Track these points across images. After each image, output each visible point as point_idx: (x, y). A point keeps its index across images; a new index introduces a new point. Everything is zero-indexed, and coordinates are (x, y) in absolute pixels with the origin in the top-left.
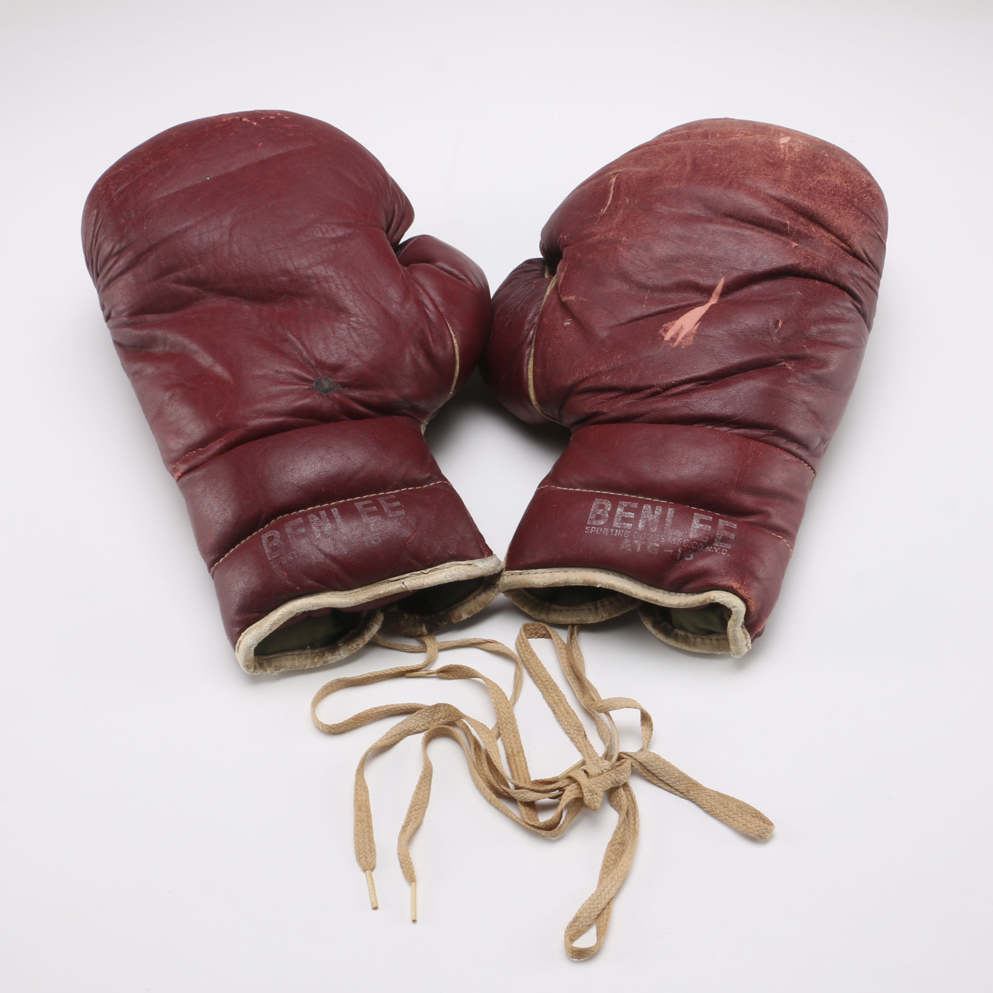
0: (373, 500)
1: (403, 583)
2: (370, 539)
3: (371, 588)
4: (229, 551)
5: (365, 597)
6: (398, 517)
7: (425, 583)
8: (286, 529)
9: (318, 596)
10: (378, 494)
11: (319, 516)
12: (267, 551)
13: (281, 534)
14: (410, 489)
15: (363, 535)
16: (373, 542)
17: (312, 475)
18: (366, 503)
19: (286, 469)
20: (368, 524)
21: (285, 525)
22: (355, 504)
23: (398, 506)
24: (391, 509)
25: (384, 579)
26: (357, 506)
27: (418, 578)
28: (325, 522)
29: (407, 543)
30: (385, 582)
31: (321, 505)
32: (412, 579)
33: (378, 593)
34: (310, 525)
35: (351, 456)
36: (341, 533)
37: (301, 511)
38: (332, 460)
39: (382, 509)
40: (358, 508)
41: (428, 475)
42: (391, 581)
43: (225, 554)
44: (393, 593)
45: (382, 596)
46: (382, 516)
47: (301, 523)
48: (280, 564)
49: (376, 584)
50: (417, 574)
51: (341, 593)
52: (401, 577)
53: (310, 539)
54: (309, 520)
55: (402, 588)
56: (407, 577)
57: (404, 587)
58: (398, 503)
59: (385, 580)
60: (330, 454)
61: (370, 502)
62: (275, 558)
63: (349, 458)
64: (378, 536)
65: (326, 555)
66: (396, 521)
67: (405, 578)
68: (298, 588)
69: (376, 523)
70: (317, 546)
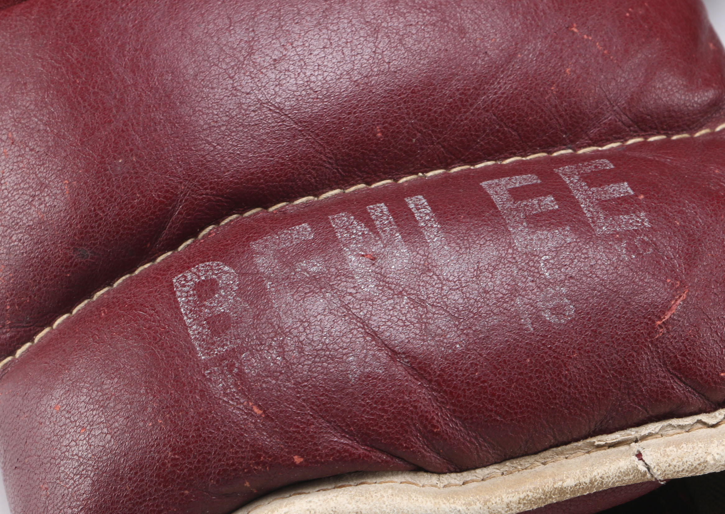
0: (540, 174)
1: (639, 456)
2: (540, 304)
3: (532, 466)
4: (50, 323)
5: (516, 499)
6: (631, 235)
7: (709, 458)
8: (259, 260)
9: (360, 487)
10: (550, 153)
11: (369, 222)
12: (194, 331)
13: (242, 275)
14: (652, 139)
15: (514, 291)
16: (547, 316)
17: (345, 82)
18: (518, 181)
19: (258, 59)
20: (531, 256)
21: (255, 246)
22: (484, 184)
23: (625, 199)
24: (604, 208)
25: (577, 440)
26: (491, 192)
27: (687, 441)
28: (389, 242)
29: (659, 323)
30: (578, 448)
31: (369, 183)
32: (668, 445)
33: (559, 484)
34: (340, 250)
35: (467, 24)
36: (443, 281)
37: (304, 199)
38: (410, 35)
39: (576, 204)
40: (495, 198)
41: (709, 95)
42: (599, 447)
43: (36, 333)
44: (604, 488)
45: (568, 497)
46: (574, 230)
47: (306, 242)
48: (241, 375)
49: (548, 453)
50: (681, 427)
51: (434, 479)
52: (632, 433)
53: (341, 298)
54: (333, 231)
55: (636, 469)
56: (650, 435)
57: (643, 469)
58: (625, 188)
59: (580, 443)
60: (403, 15)
61: (530, 179)
62: (222, 358)
63: (462, 31)
64: (567, 296)
65: (394, 354)
66: (622, 248)
67: (644, 438)
68: (298, 460)
69: (557, 251)
70: (364, 323)
